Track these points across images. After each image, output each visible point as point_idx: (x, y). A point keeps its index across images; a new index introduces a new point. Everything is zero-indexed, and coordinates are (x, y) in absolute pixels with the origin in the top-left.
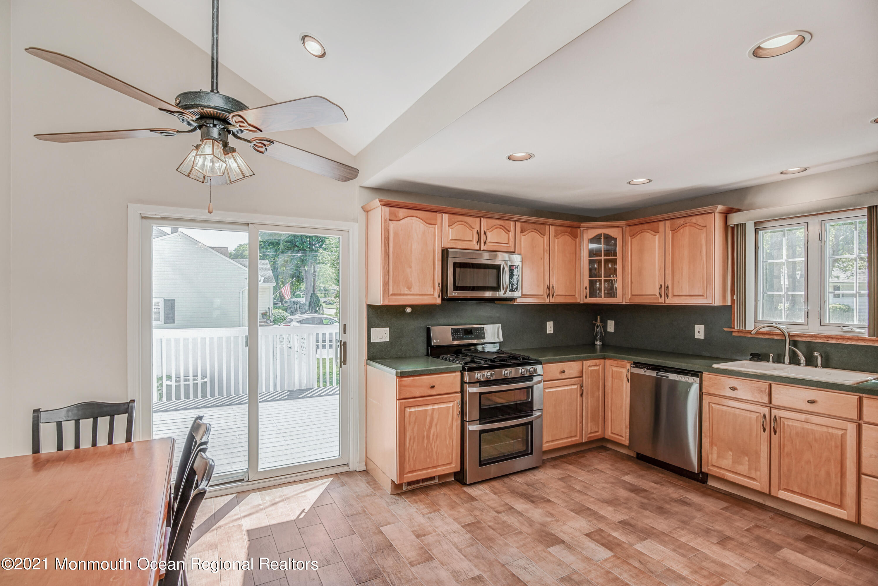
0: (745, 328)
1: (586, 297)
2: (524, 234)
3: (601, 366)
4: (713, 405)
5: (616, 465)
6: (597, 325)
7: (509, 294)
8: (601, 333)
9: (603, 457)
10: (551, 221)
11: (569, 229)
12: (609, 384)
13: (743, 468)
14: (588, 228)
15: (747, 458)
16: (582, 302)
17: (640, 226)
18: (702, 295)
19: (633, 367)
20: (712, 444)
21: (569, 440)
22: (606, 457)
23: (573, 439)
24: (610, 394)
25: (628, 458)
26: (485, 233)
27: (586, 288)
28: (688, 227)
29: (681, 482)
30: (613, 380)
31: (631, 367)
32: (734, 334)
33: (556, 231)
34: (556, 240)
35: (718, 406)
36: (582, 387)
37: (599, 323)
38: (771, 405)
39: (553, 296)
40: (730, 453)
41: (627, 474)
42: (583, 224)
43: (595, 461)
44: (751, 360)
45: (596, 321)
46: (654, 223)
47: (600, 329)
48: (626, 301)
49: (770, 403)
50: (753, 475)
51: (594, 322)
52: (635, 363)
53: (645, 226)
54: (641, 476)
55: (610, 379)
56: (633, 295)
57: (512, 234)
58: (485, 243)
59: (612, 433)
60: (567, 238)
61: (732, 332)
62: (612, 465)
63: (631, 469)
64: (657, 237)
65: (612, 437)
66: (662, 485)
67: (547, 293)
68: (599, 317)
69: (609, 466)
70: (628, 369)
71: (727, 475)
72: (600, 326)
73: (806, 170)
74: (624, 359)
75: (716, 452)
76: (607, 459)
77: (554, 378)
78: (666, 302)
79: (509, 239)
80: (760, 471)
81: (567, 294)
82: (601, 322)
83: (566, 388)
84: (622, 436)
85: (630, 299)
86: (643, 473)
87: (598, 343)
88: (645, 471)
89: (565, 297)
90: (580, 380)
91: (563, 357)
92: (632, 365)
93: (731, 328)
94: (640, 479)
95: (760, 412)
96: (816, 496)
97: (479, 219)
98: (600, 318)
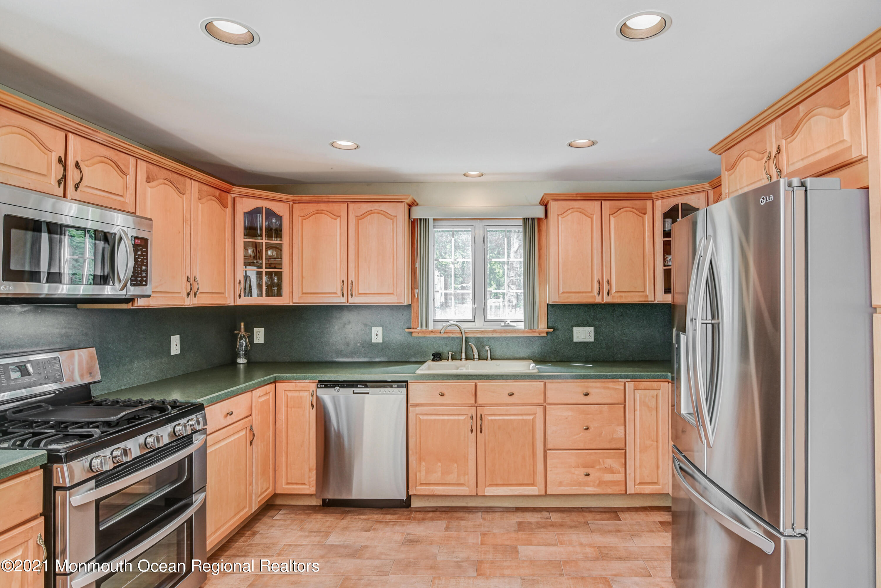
0: (429, 328)
1: (240, 296)
2: (150, 184)
3: (271, 393)
4: (421, 417)
5: (305, 526)
6: (241, 336)
7: (132, 291)
8: (246, 346)
9: (281, 522)
10: (194, 172)
11: (217, 193)
12: (282, 417)
13: (452, 478)
14: (243, 196)
15: (455, 465)
16: (232, 304)
17: (315, 204)
18: (392, 293)
19: (321, 388)
20: (420, 460)
21: (237, 517)
22: (285, 521)
23: (241, 514)
24: (284, 430)
25: (314, 509)
26: (77, 165)
27: (240, 283)
28: (376, 214)
29: (388, 517)
30: (289, 409)
31: (318, 388)
32: (414, 334)
33: (200, 191)
34: (200, 205)
35: (425, 417)
36: (251, 430)
37: (242, 332)
38: (476, 405)
39: (195, 294)
40: (439, 464)
41: (328, 534)
42: (235, 189)
43: (275, 533)
44: (433, 360)
45: (240, 330)
46: (334, 204)
47: (246, 341)
48: (294, 301)
49: (476, 402)
50: (462, 481)
51: (236, 332)
52: (320, 382)
53: (323, 206)
54: (345, 529)
55: (284, 409)
56: (304, 293)
57: (130, 179)
58: (77, 186)
59: (288, 484)
60: (215, 205)
61: (412, 332)
62: (301, 529)
63: (328, 524)
64: (338, 220)
65: (289, 489)
66: (374, 529)
67: (186, 289)
68: (242, 324)
69: (300, 533)
70: (313, 392)
71: (435, 489)
72: (244, 336)
73: (482, 175)
74: (305, 379)
75: (424, 468)
76: (288, 522)
77: (218, 428)
78: (350, 302)
79: (126, 188)
80: (468, 475)
81: (214, 292)
82: (246, 331)
83: (232, 438)
84: (304, 484)
85: (300, 298)
86: (343, 523)
87: (242, 360)
88: (343, 519)
89: (211, 295)
90: (249, 420)
91: (229, 390)
92: (319, 386)
93: (411, 328)
94: (348, 534)
95: (467, 413)
96: (515, 483)
97: (63, 134)
98: (244, 325)
